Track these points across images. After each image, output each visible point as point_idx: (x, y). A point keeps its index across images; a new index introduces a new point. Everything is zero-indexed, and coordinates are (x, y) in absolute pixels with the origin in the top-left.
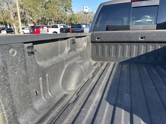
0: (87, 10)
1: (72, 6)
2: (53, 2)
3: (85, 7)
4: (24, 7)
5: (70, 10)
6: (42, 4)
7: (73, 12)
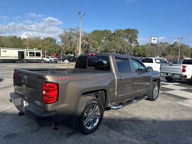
0: (156, 41)
1: (137, 38)
2: (117, 34)
3: (153, 38)
4: (89, 40)
5: (135, 42)
6: (107, 36)
7: (138, 43)
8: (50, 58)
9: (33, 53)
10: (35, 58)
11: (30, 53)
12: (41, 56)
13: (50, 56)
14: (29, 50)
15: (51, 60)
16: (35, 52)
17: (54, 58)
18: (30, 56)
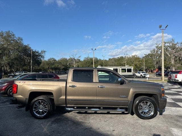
8: (141, 74)
9: (125, 70)
10: (127, 73)
11: (122, 70)
12: (132, 72)
13: (141, 72)
14: (121, 68)
15: (141, 75)
16: (126, 68)
17: (144, 73)
18: (122, 72)
